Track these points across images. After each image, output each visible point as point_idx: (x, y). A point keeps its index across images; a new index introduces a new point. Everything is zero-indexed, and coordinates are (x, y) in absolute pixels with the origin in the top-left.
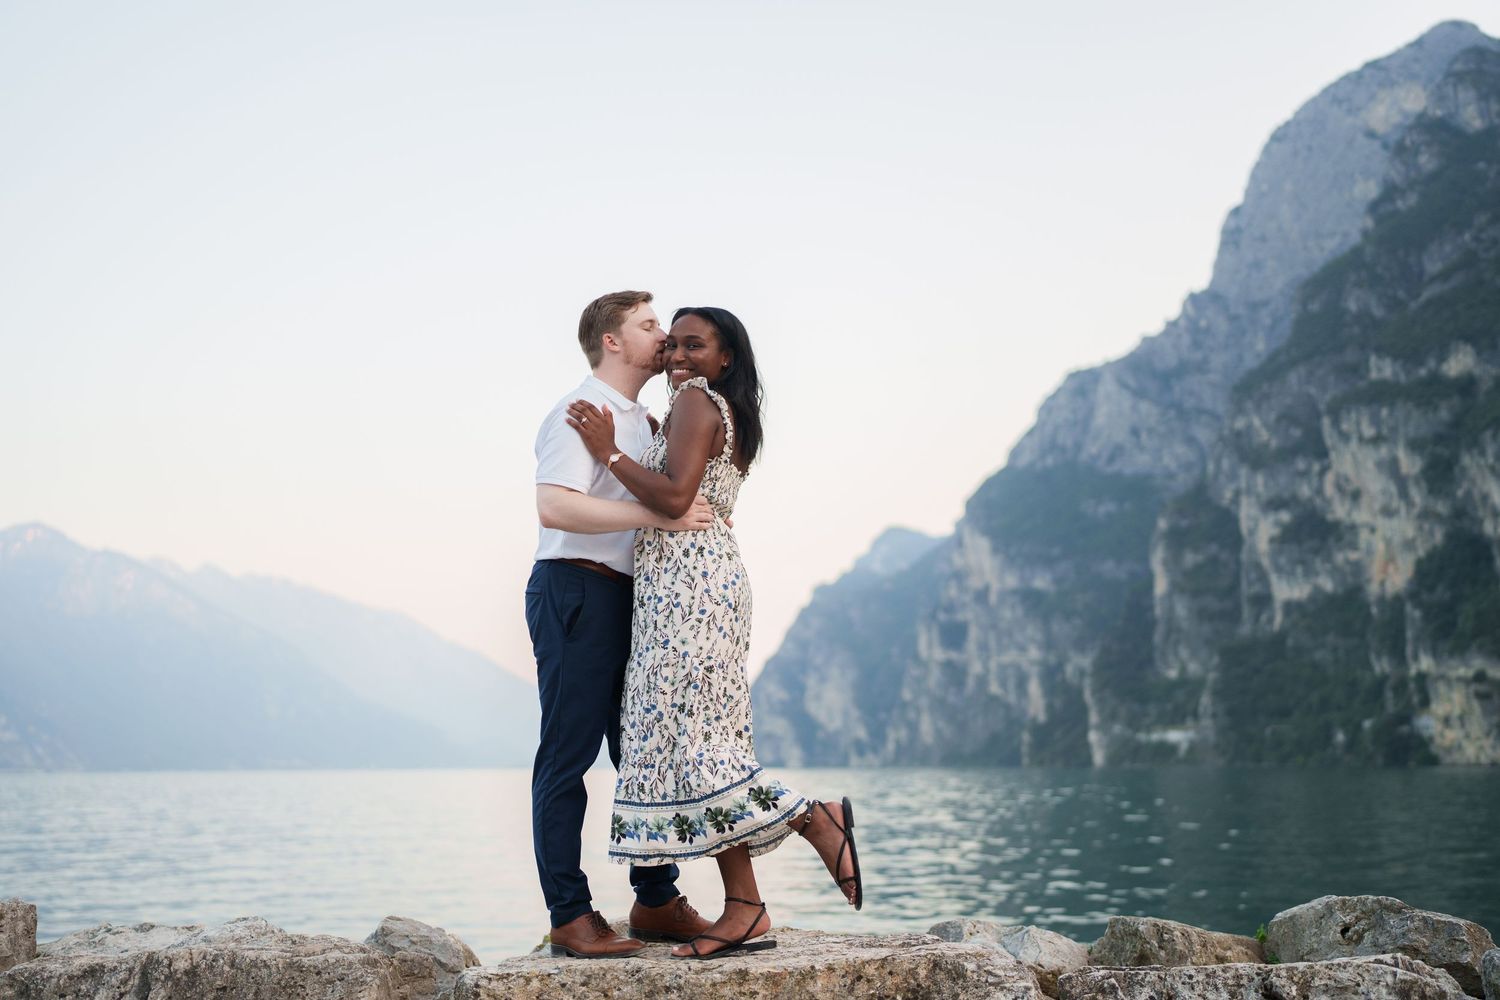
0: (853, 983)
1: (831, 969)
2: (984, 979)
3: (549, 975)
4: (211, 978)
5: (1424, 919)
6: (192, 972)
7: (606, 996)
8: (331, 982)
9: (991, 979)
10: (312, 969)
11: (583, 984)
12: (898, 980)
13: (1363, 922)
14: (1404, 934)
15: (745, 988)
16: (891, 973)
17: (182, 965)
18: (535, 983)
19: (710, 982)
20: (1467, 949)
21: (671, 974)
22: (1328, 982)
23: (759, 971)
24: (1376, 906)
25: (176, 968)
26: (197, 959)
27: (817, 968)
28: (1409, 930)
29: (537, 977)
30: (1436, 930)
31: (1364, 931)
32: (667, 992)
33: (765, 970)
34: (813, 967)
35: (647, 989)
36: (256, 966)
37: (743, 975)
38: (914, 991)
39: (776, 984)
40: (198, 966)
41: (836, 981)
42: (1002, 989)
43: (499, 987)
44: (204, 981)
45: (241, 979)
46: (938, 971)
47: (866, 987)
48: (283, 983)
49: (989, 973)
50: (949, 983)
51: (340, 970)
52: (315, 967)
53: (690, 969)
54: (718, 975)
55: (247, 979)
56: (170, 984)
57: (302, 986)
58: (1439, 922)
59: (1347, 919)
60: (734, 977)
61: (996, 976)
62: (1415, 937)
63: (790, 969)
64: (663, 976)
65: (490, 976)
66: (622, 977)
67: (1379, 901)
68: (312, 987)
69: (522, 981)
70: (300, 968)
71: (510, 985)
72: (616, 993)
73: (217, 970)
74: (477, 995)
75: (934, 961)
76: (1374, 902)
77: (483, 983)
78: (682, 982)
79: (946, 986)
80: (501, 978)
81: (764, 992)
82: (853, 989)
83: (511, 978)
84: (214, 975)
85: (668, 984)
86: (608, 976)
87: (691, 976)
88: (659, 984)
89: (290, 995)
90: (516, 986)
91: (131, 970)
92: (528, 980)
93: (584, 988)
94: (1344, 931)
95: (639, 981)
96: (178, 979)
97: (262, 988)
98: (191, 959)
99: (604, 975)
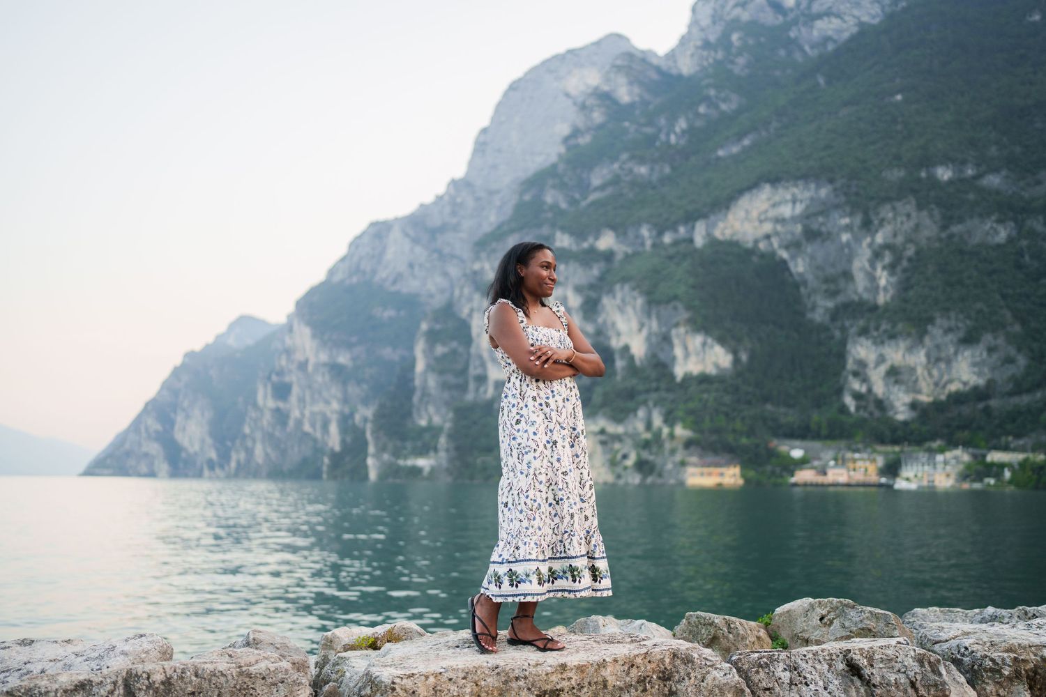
0: (629, 669)
1: (615, 661)
2: (704, 663)
3: (441, 673)
4: (183, 686)
5: (870, 612)
6: (168, 682)
7: (477, 685)
8: (274, 684)
9: (708, 663)
10: (258, 675)
11: (463, 678)
12: (653, 666)
13: (832, 614)
14: (861, 621)
15: (564, 676)
16: (649, 662)
17: (158, 677)
18: (432, 679)
19: (544, 673)
20: (895, 628)
21: (518, 668)
22: (882, 656)
23: (573, 664)
24: (839, 604)
25: (154, 680)
26: (169, 672)
27: (607, 660)
28: (864, 619)
29: (433, 675)
30: (877, 618)
31: (833, 619)
32: (517, 681)
33: (576, 663)
34: (604, 660)
35: (503, 679)
36: (215, 675)
37: (563, 667)
38: (663, 672)
39: (583, 672)
40: (171, 677)
41: (619, 668)
42: (716, 669)
43: (408, 683)
44: (178, 688)
45: (205, 685)
46: (676, 659)
47: (636, 671)
48: (238, 687)
49: (706, 659)
50: (683, 667)
51: (280, 676)
52: (260, 674)
53: (529, 664)
54: (549, 668)
55: (210, 685)
56: (151, 692)
57: (253, 689)
58: (879, 613)
59: (824, 612)
60: (558, 668)
61: (710, 661)
62: (868, 622)
63: (591, 662)
64: (514, 670)
65: (401, 676)
66: (487, 672)
67: (841, 602)
68: (260, 688)
69: (423, 678)
70: (249, 676)
71: (415, 681)
72: (483, 683)
73: (187, 680)
74: (394, 689)
75: (674, 653)
76: (838, 602)
77: (397, 680)
78: (527, 673)
79: (682, 668)
80: (409, 676)
81: (576, 677)
82: (629, 673)
83: (416, 677)
84: (185, 684)
85: (517, 675)
86: (479, 672)
87: (531, 669)
88: (511, 675)
89: (245, 695)
90: (420, 682)
91: (115, 683)
92: (427, 677)
93: (464, 681)
94: (821, 619)
95: (498, 674)
96: (157, 688)
97: (223, 691)
98: (165, 672)
99: (476, 671)
